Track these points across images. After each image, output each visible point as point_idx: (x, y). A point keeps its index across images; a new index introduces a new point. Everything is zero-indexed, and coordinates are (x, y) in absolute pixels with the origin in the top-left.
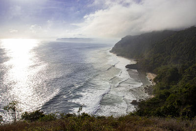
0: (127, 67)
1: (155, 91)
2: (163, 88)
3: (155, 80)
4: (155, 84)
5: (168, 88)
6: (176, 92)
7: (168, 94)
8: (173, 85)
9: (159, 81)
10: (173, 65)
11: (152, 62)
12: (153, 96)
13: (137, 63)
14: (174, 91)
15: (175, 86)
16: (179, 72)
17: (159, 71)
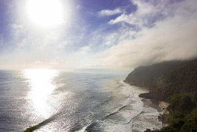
0: (141, 96)
1: (169, 119)
2: (177, 117)
3: (168, 109)
4: (168, 112)
5: (182, 116)
6: (190, 121)
7: (182, 123)
8: (187, 113)
9: (173, 110)
10: (186, 94)
11: (165, 91)
12: (167, 125)
13: (150, 92)
14: (189, 120)
15: (189, 115)
16: (192, 101)
17: (172, 99)
